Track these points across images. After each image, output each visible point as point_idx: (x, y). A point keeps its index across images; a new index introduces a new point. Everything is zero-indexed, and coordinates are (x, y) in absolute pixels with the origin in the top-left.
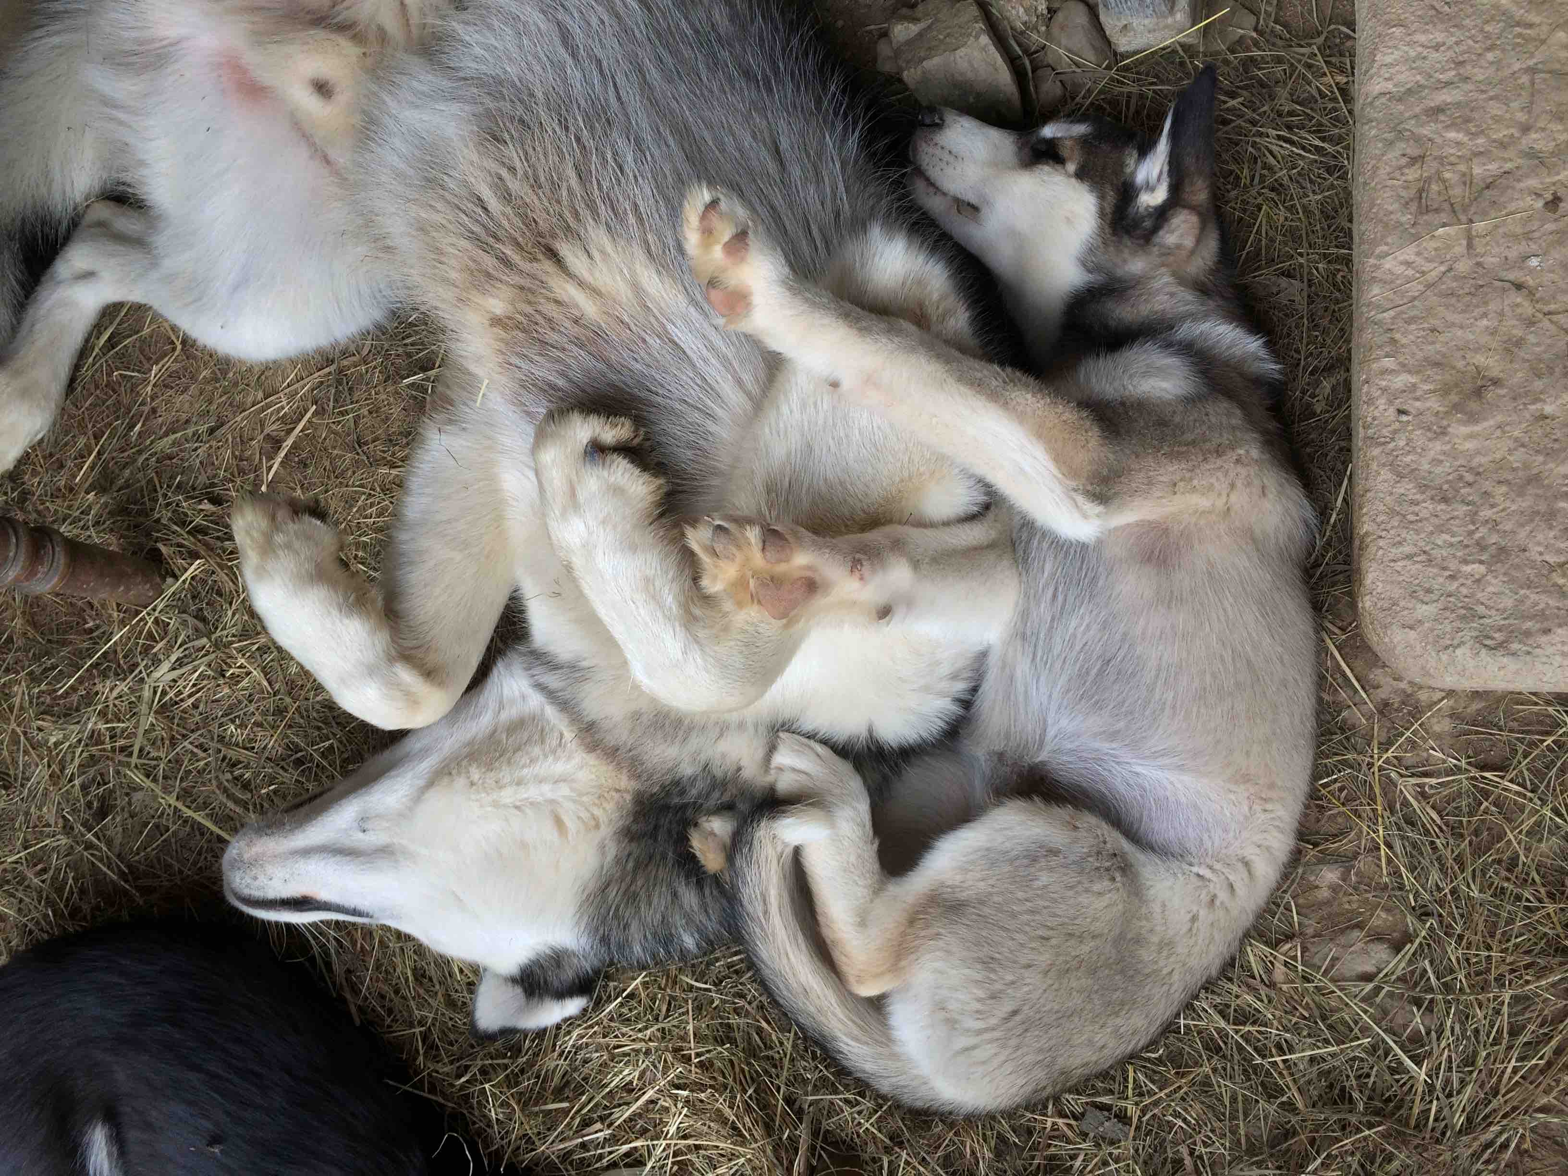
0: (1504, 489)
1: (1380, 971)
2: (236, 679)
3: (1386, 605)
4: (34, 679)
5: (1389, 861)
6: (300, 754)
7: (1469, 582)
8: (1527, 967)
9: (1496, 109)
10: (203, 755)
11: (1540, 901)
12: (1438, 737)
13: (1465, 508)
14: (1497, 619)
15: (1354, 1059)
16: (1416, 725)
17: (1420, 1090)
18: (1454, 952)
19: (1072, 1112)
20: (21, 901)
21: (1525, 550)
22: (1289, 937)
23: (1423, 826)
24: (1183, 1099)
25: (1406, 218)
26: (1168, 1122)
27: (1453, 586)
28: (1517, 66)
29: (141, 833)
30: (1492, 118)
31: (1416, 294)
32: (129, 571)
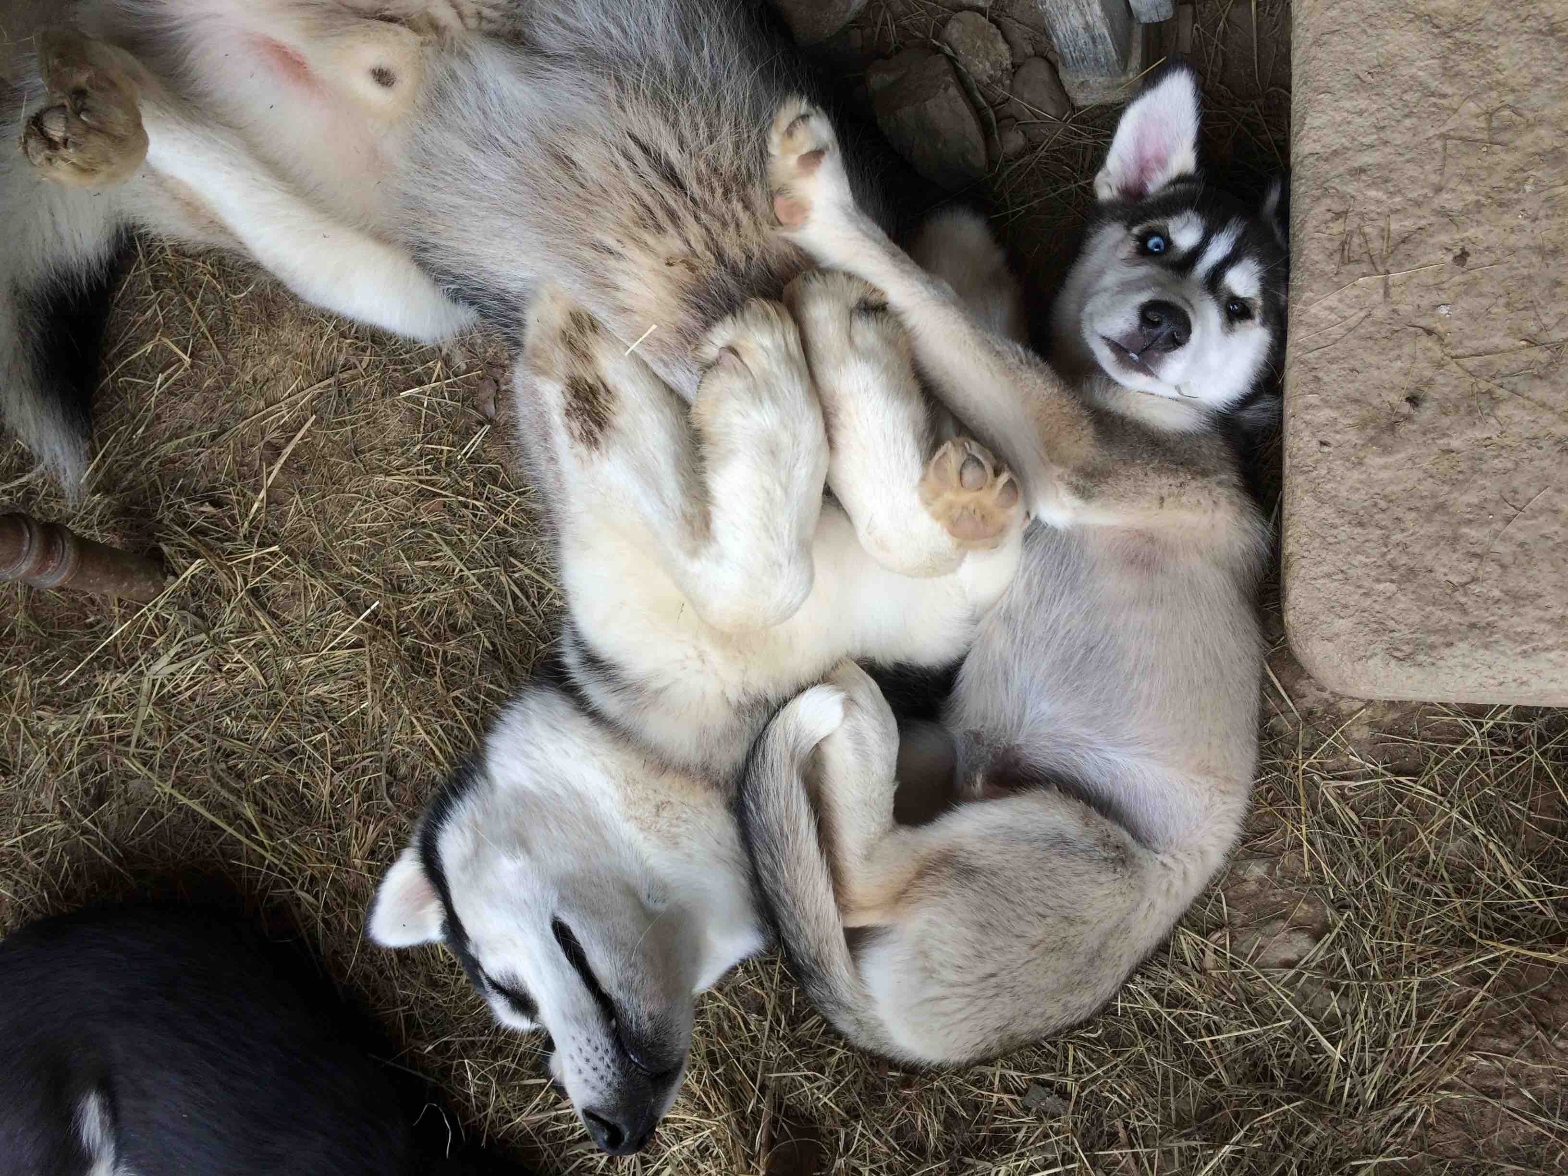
0: (1413, 515)
1: (1301, 958)
2: (232, 674)
3: (1307, 620)
4: (35, 670)
5: (1311, 857)
6: (293, 746)
7: (1381, 599)
8: (1435, 956)
9: (1412, 170)
10: (199, 745)
11: (1448, 895)
12: (1357, 743)
13: (1379, 532)
14: (1404, 633)
15: (1277, 1039)
16: (1337, 732)
17: (1336, 1068)
18: (1368, 942)
19: (1016, 1088)
20: (17, 883)
21: (1431, 571)
22: (1219, 927)
23: (1343, 825)
24: (1119, 1076)
25: (1331, 267)
26: (1105, 1098)
27: (1367, 603)
28: (1431, 133)
29: (136, 819)
30: (1408, 179)
31: (1338, 337)
32: (133, 567)
